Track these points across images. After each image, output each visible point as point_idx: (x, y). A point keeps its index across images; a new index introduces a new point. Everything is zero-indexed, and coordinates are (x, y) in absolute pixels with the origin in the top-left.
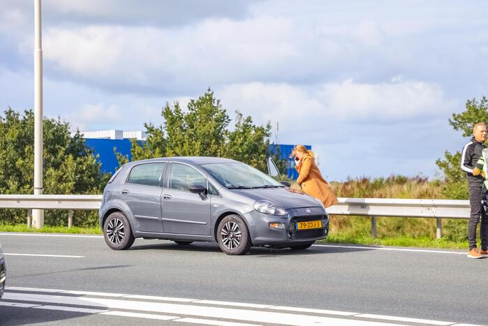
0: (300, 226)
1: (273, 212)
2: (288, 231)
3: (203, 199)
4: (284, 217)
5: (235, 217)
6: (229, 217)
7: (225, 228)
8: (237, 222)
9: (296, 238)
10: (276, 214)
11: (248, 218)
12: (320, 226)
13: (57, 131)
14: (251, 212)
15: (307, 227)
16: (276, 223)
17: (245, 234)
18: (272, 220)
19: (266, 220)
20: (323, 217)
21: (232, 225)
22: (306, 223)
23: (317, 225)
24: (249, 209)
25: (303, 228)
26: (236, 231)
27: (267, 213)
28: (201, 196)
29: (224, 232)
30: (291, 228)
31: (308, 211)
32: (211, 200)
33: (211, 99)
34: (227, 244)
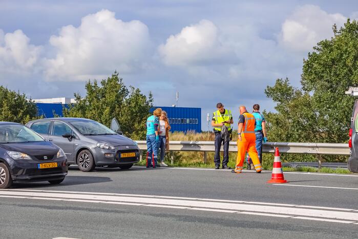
0: (122, 155)
1: (107, 147)
2: (115, 158)
3: (70, 141)
4: (113, 151)
5: (86, 151)
6: (83, 151)
7: (81, 157)
8: (88, 154)
9: (120, 162)
10: (109, 149)
11: (94, 151)
12: (134, 156)
13: (17, 100)
14: (95, 148)
15: (126, 156)
16: (108, 154)
17: (92, 160)
18: (107, 152)
19: (103, 152)
20: (136, 150)
21: (85, 155)
22: (126, 154)
23: (133, 155)
24: (94, 146)
25: (124, 156)
26: (87, 158)
27: (104, 148)
28: (69, 140)
29: (81, 159)
30: (118, 157)
31: (127, 147)
32: (74, 142)
33: (117, 79)
34: (82, 166)
